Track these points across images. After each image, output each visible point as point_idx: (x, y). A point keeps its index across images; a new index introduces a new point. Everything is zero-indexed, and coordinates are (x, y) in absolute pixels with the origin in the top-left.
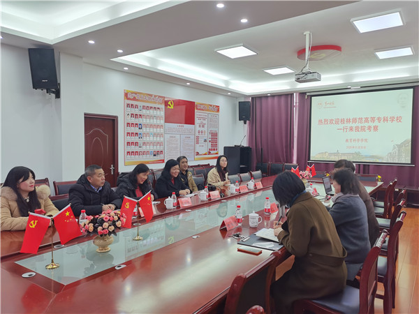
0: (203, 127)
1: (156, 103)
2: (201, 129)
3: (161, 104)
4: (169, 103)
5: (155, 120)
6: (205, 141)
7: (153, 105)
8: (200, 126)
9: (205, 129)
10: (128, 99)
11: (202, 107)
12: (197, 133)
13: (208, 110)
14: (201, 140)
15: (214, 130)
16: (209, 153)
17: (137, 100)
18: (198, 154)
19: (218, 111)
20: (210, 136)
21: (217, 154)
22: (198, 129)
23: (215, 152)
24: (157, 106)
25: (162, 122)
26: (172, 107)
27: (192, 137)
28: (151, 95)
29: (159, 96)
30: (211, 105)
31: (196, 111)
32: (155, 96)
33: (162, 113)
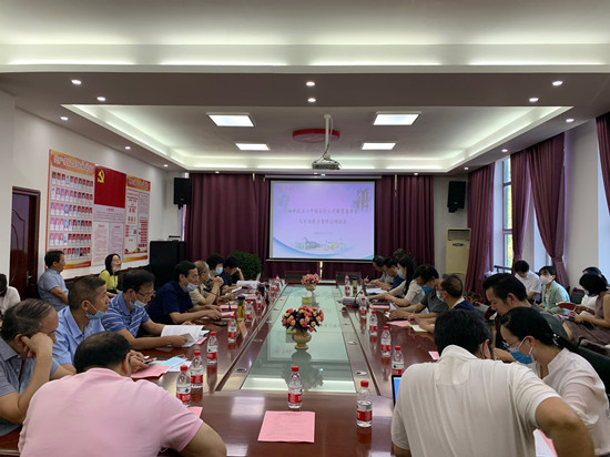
0: (134, 211)
2: (132, 215)
3: (91, 174)
4: (100, 174)
5: (84, 200)
6: (135, 232)
7: (82, 176)
8: (130, 211)
9: (135, 215)
10: (55, 165)
11: (134, 182)
12: (127, 220)
13: (139, 187)
14: (131, 231)
15: (143, 215)
16: (139, 251)
17: (65, 167)
18: (127, 251)
19: (149, 189)
20: (140, 225)
21: (146, 251)
22: (129, 214)
23: (144, 249)
24: (87, 177)
25: (90, 203)
26: (102, 181)
27: (122, 226)
28: (80, 161)
29: (89, 163)
30: (142, 180)
31: (127, 187)
33: (91, 190)
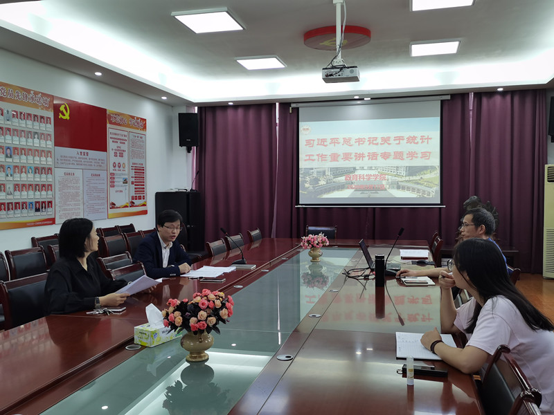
0: (121, 155)
1: (36, 106)
2: (118, 160)
3: (47, 109)
4: (62, 108)
5: (36, 141)
6: (125, 182)
7: (33, 111)
8: (116, 156)
9: (124, 160)
11: (118, 119)
12: (112, 168)
13: (128, 126)
14: (118, 181)
15: (137, 161)
16: (132, 205)
18: (113, 205)
19: (145, 128)
20: (132, 173)
21: (144, 205)
23: (141, 202)
24: (40, 112)
25: (50, 144)
26: (67, 117)
27: (103, 174)
28: (28, 91)
29: (44, 94)
30: (133, 117)
31: (108, 125)
32: (36, 93)
33: (50, 128)
